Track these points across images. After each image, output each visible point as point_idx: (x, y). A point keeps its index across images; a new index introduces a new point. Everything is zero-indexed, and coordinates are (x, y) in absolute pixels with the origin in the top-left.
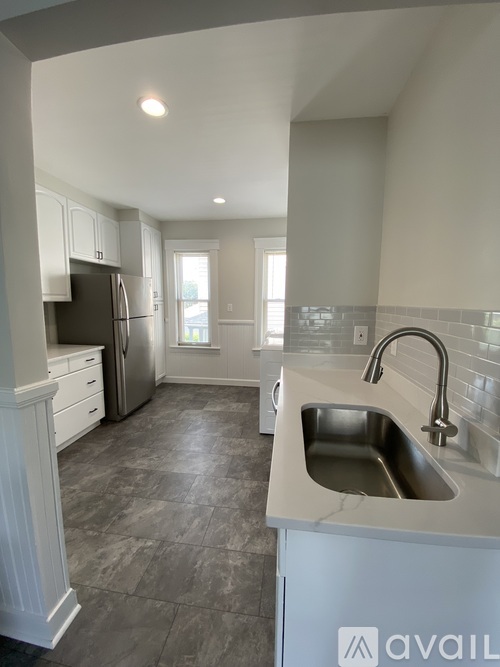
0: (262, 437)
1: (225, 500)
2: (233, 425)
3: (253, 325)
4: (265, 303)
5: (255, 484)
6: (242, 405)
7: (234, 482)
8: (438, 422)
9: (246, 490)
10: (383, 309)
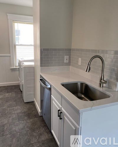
0: (26, 104)
1: (22, 129)
2: (11, 102)
3: (10, 56)
4: (15, 46)
5: (31, 120)
6: (11, 93)
7: (23, 122)
8: (102, 81)
9: (29, 123)
10: (74, 50)
